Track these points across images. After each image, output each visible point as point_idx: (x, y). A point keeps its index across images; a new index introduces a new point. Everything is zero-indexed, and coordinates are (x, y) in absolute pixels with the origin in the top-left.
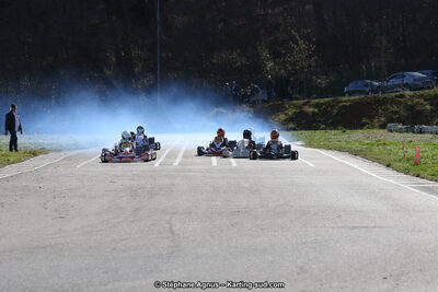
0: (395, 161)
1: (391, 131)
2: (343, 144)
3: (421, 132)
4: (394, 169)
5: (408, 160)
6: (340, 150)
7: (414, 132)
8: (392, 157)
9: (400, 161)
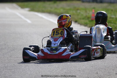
0: (80, 19)
1: (83, 2)
2: (53, 10)
3: (101, 2)
4: (79, 23)
5: (88, 18)
6: (50, 13)
7: (97, 2)
8: (79, 17)
9: (83, 19)
